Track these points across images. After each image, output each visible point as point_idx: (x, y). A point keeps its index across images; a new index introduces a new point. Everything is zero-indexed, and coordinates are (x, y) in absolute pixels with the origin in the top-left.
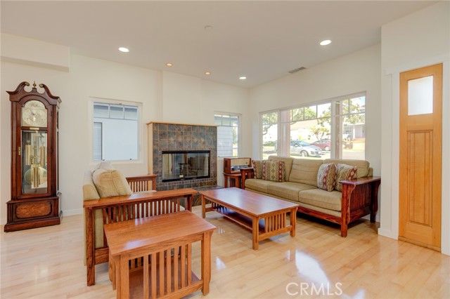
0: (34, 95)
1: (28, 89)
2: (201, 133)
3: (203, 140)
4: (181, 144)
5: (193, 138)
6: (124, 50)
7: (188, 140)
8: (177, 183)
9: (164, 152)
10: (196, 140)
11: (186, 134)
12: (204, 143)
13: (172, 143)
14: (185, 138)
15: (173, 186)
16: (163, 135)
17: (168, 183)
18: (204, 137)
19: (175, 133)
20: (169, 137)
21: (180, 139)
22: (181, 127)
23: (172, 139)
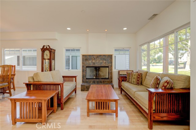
0: (47, 49)
1: (45, 47)
2: (104, 58)
3: (105, 61)
4: (94, 63)
5: (100, 61)
6: (69, 29)
7: (97, 61)
8: (92, 80)
9: (87, 67)
10: (101, 61)
11: (96, 59)
12: (105, 63)
13: (90, 63)
14: (96, 61)
15: (90, 81)
16: (86, 60)
17: (88, 80)
18: (106, 60)
19: (91, 59)
20: (89, 60)
21: (94, 61)
22: (94, 56)
23: (90, 61)
